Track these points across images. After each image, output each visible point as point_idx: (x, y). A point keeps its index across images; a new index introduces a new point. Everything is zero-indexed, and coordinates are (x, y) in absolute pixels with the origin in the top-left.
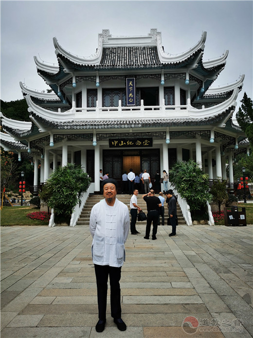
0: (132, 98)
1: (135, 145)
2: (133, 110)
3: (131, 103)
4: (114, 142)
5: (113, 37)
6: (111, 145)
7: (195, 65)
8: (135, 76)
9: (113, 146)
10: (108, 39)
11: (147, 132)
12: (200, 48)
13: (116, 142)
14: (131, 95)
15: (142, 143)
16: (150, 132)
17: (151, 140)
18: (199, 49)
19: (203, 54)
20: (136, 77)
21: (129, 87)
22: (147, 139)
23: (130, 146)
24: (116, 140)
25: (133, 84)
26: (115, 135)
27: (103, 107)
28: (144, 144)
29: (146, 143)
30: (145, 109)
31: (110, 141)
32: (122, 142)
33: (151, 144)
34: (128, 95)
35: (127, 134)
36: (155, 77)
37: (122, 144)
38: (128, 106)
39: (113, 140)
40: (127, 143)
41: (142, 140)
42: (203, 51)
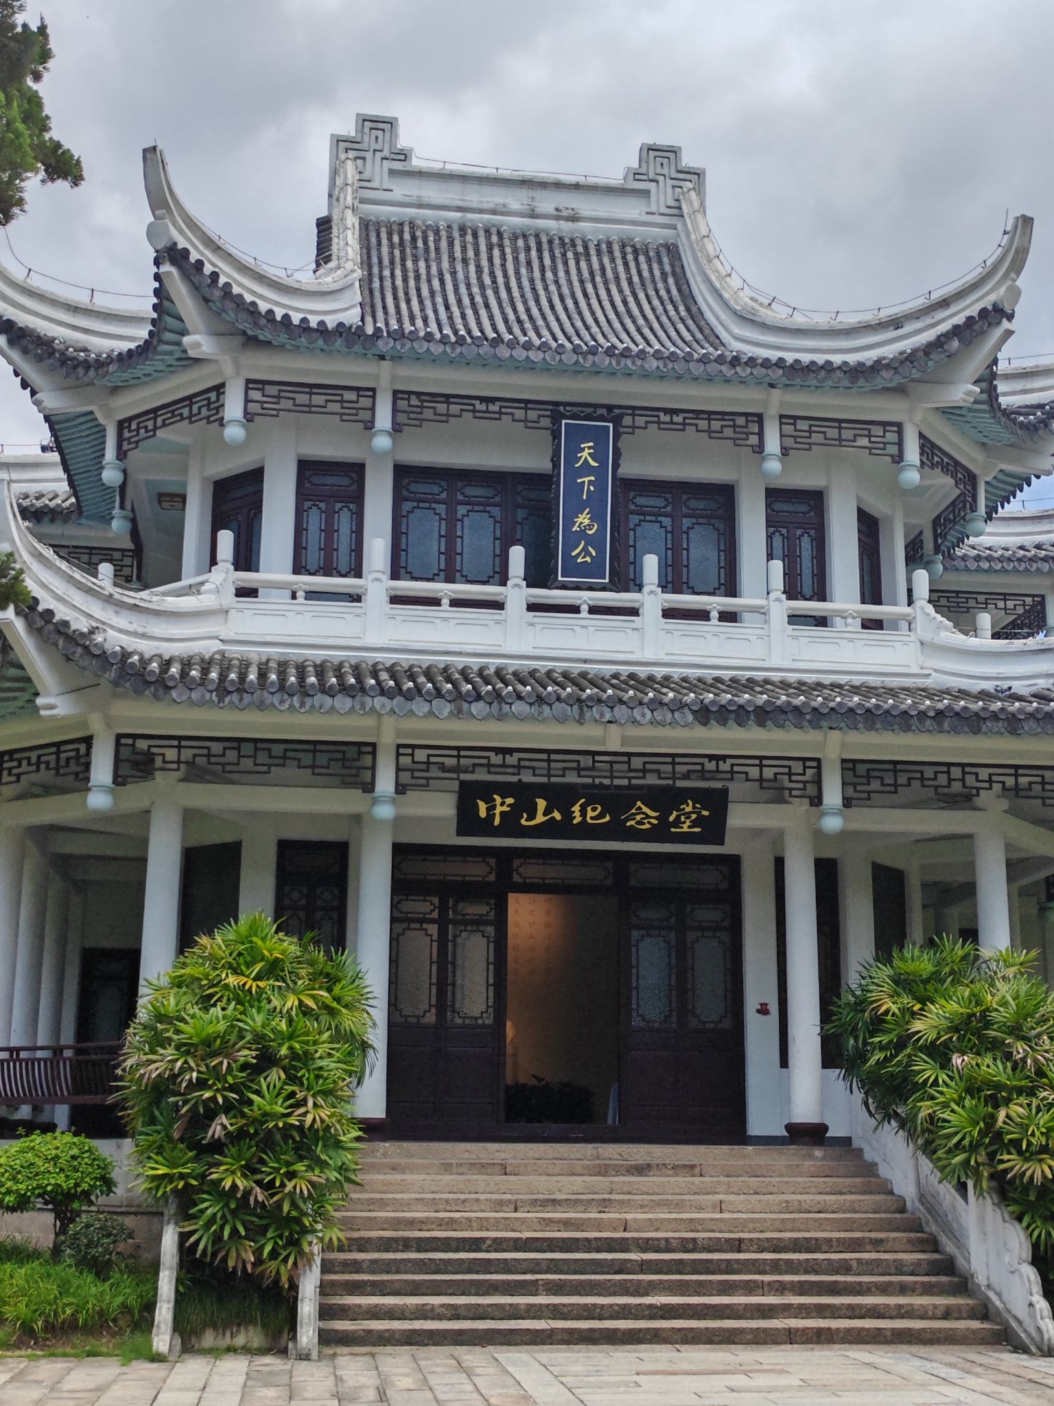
0: (590, 541)
1: (617, 830)
2: (594, 610)
3: (584, 570)
4: (489, 800)
5: (416, 163)
6: (467, 821)
7: (963, 391)
8: (614, 413)
9: (485, 827)
10: (392, 172)
11: (711, 757)
12: (993, 297)
13: (502, 805)
14: (584, 519)
15: (663, 818)
16: (724, 758)
17: (717, 803)
18: (987, 303)
19: (1009, 333)
20: (617, 421)
21: (573, 473)
22: (695, 795)
23: (586, 831)
24: (504, 789)
25: (599, 455)
26: (512, 760)
27: (395, 576)
28: (677, 823)
29: (687, 817)
30: (669, 613)
31: (468, 795)
32: (541, 804)
33: (714, 829)
34: (569, 522)
35: (586, 761)
36: (728, 432)
37: (540, 818)
38: (564, 587)
39: (487, 791)
40: (568, 816)
41: (665, 799)
42: (1010, 317)
